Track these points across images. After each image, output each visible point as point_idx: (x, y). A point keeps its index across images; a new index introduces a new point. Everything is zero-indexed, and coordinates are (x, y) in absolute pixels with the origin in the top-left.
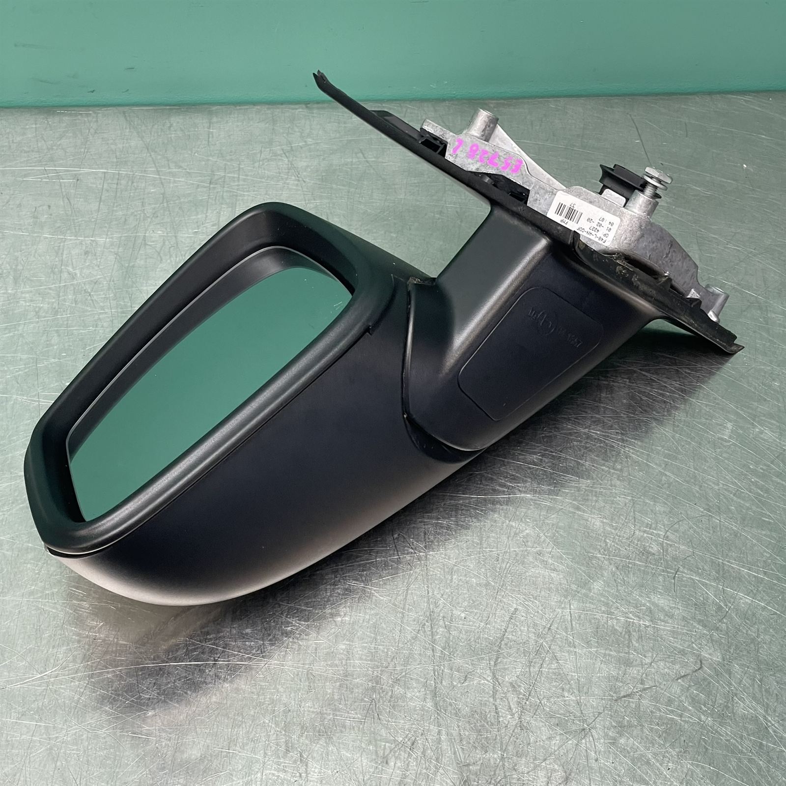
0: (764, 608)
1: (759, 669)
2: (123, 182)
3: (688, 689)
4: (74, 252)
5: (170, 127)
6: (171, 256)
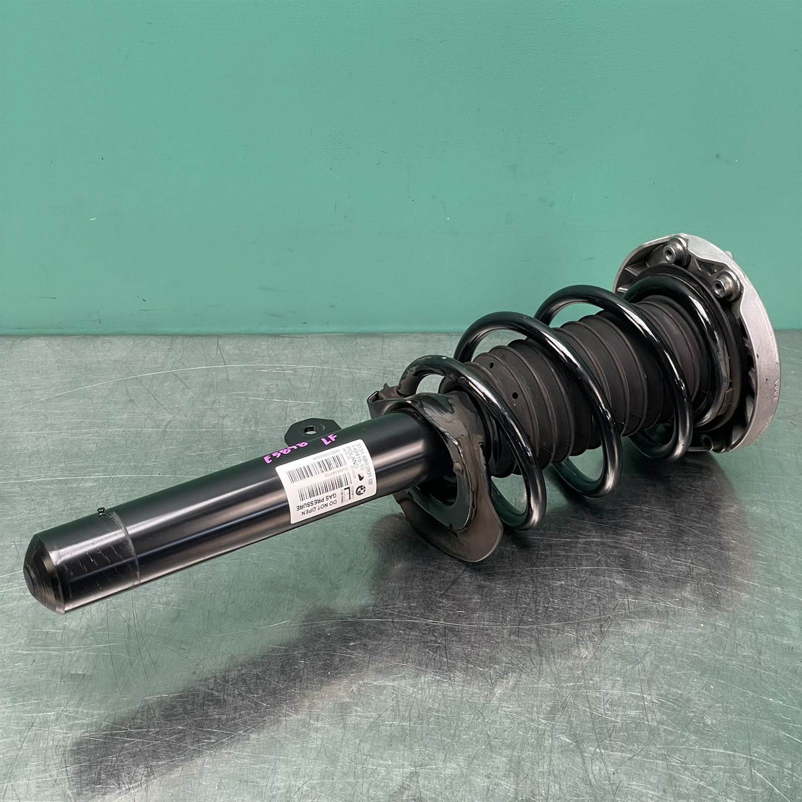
0: (758, 601)
1: (755, 632)
2: (326, 373)
3: (707, 641)
4: (294, 409)
5: (356, 345)
6: (358, 412)
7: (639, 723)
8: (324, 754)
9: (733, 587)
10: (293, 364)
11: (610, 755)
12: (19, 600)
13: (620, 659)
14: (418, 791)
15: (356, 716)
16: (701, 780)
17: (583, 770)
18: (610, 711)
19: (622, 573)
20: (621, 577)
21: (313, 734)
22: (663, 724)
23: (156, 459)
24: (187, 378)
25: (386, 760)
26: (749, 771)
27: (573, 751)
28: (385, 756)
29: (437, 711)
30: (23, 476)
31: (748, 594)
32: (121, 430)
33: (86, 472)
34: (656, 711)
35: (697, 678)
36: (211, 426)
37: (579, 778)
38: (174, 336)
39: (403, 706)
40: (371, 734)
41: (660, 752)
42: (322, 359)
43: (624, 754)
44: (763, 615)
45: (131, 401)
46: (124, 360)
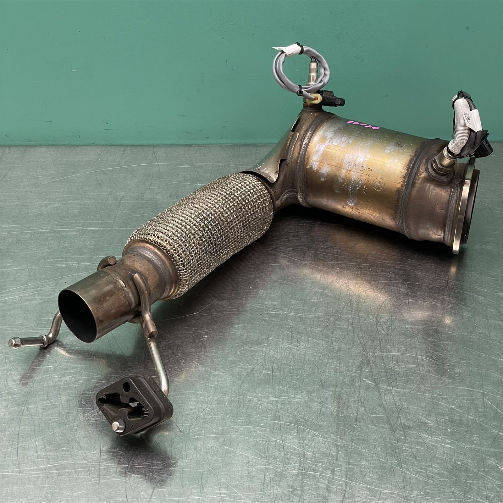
7: (415, 372)
8: (219, 390)
9: (474, 293)
10: (200, 162)
11: (396, 391)
12: (31, 301)
13: (403, 335)
14: (277, 411)
15: (239, 368)
16: (452, 405)
17: (379, 399)
18: (396, 365)
19: (405, 284)
20: (404, 287)
21: (212, 379)
22: (429, 372)
23: (115, 218)
24: (133, 171)
25: (258, 394)
26: (482, 400)
27: (373, 388)
28: (257, 391)
29: (289, 366)
30: (32, 228)
31: (483, 296)
32: (93, 201)
33: (71, 226)
34: (425, 365)
35: (450, 346)
36: (149, 199)
37: (377, 404)
38: (126, 146)
39: (268, 362)
40: (249, 378)
41: (427, 389)
42: (218, 159)
43: (405, 390)
44: (492, 309)
45: (99, 184)
46: (95, 160)
